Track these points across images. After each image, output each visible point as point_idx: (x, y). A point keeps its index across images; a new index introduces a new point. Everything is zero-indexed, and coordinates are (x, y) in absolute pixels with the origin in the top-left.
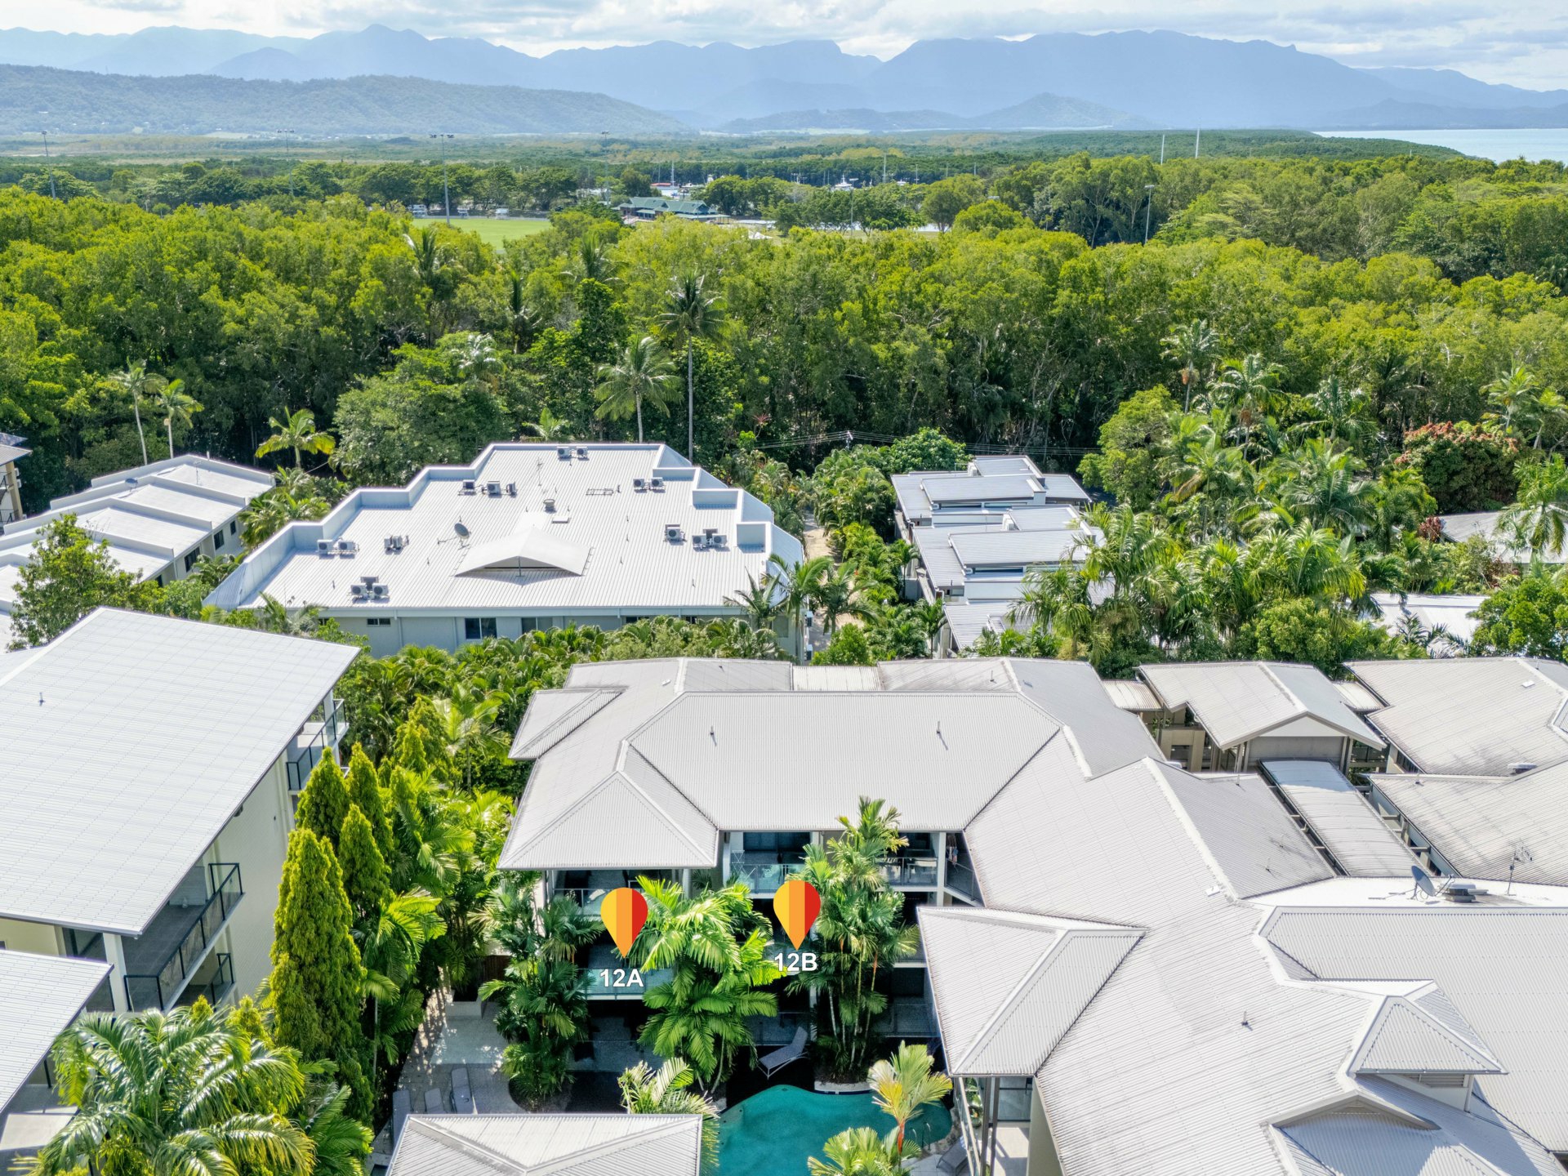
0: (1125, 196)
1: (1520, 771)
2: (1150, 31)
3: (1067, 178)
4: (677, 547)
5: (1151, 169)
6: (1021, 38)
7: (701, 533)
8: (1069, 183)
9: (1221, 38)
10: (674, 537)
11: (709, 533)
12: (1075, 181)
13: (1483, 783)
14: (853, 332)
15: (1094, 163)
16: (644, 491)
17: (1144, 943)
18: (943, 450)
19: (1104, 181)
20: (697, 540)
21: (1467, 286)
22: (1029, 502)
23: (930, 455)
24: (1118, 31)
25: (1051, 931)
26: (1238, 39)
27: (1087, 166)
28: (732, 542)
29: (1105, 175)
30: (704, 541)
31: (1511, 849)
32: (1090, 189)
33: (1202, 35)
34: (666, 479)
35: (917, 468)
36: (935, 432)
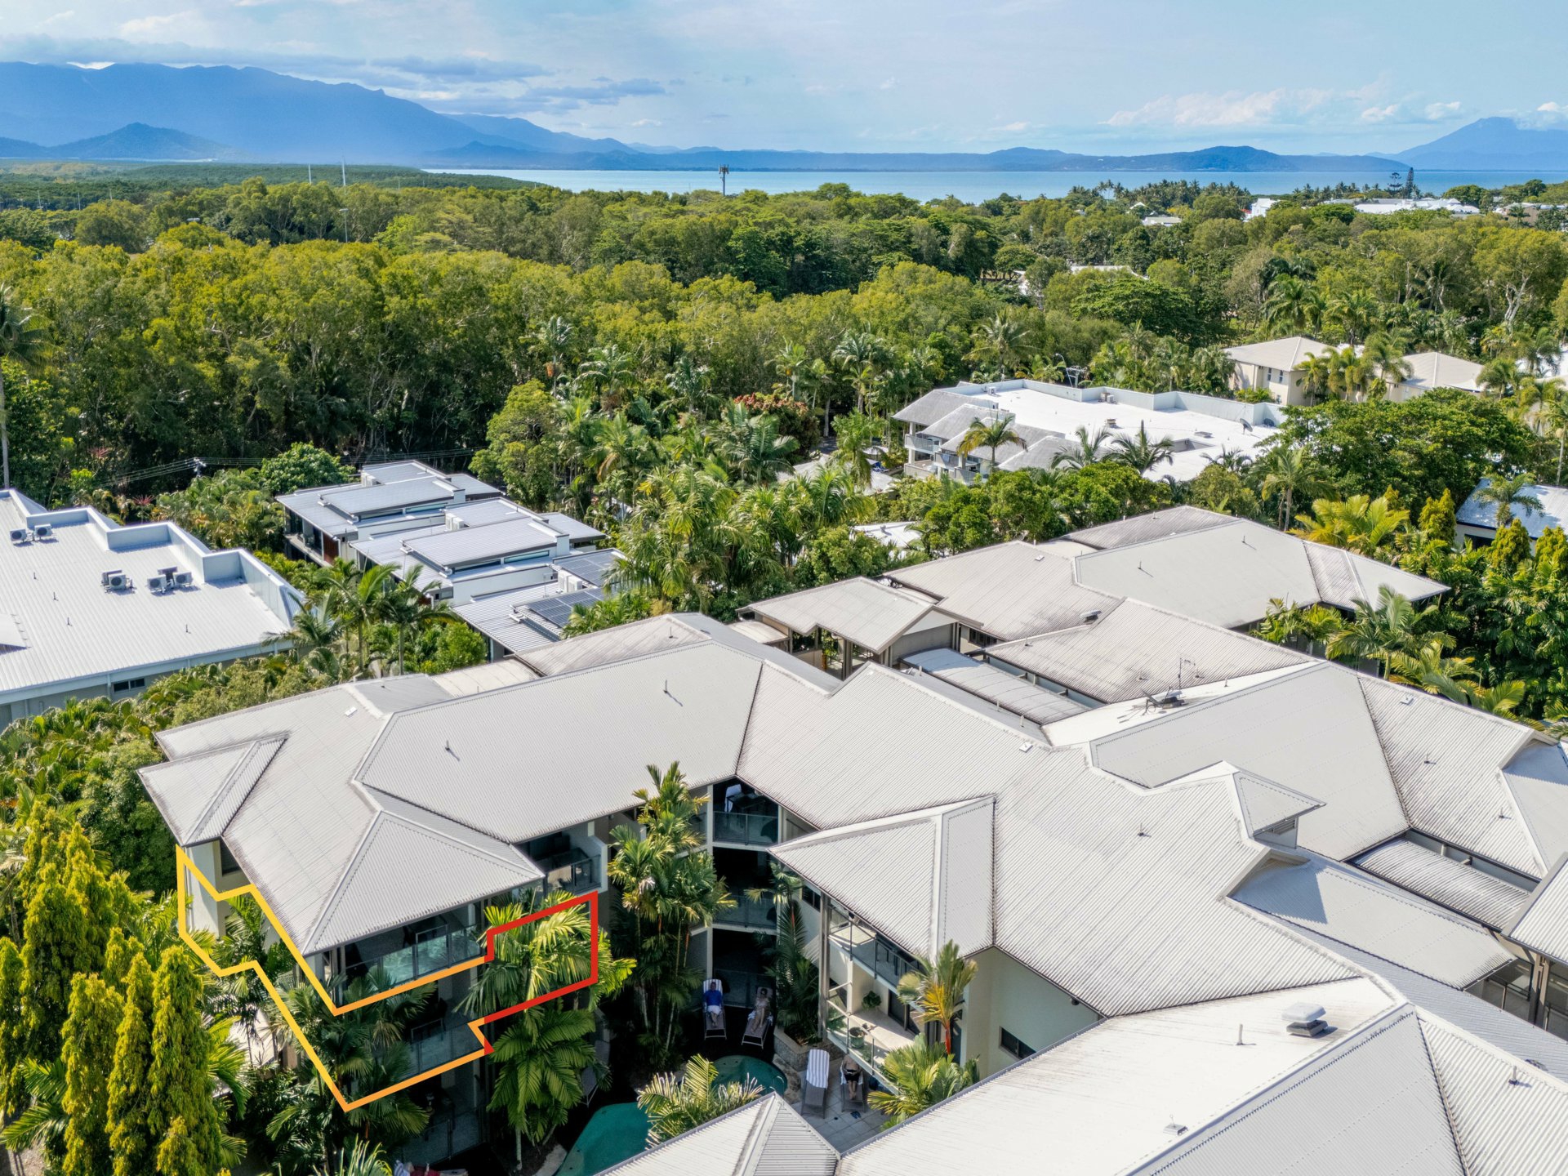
0: (310, 221)
1: (1092, 618)
2: (239, 67)
3: (245, 203)
4: (126, 598)
5: (331, 194)
6: (98, 66)
7: (156, 576)
8: (247, 208)
9: (312, 78)
10: (117, 584)
11: (169, 573)
12: (253, 206)
13: (1076, 632)
14: (168, 351)
15: (270, 189)
16: (27, 543)
17: (1001, 806)
18: (325, 463)
19: (285, 206)
20: (154, 584)
21: (694, 287)
22: (450, 502)
23: (311, 471)
24: (206, 66)
25: (926, 820)
26: (328, 81)
27: (264, 192)
28: (198, 579)
29: (285, 200)
30: (164, 583)
31: (1130, 674)
32: (271, 213)
33: (294, 75)
34: (56, 526)
35: (301, 486)
36: (310, 446)
